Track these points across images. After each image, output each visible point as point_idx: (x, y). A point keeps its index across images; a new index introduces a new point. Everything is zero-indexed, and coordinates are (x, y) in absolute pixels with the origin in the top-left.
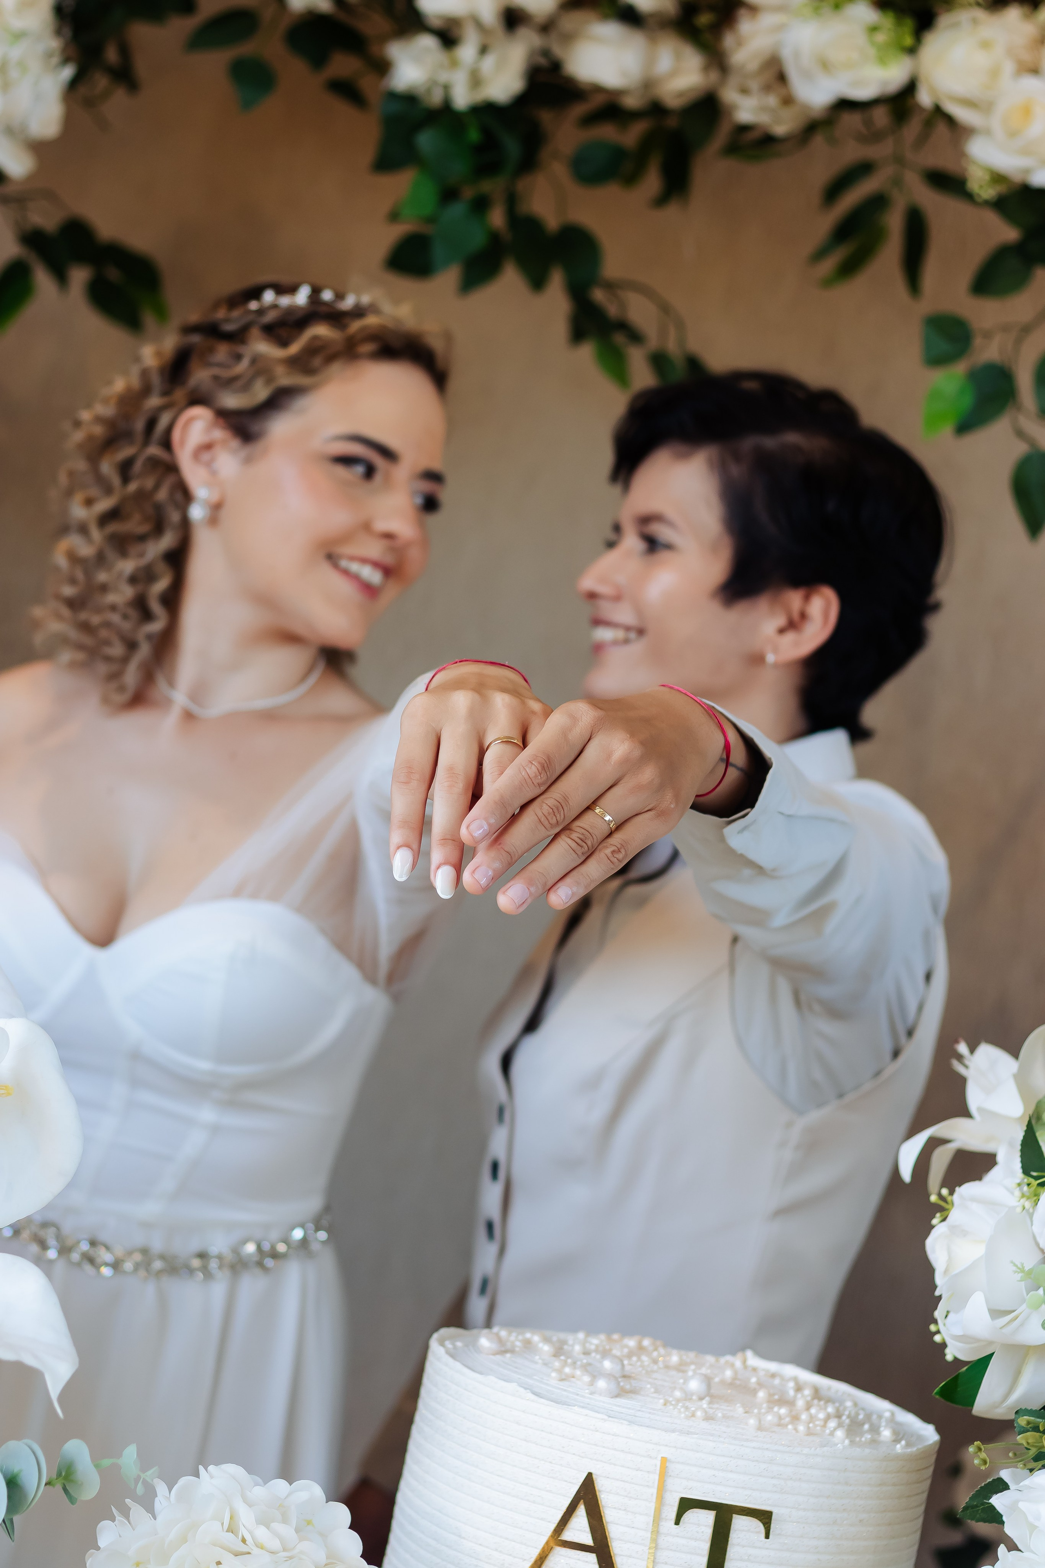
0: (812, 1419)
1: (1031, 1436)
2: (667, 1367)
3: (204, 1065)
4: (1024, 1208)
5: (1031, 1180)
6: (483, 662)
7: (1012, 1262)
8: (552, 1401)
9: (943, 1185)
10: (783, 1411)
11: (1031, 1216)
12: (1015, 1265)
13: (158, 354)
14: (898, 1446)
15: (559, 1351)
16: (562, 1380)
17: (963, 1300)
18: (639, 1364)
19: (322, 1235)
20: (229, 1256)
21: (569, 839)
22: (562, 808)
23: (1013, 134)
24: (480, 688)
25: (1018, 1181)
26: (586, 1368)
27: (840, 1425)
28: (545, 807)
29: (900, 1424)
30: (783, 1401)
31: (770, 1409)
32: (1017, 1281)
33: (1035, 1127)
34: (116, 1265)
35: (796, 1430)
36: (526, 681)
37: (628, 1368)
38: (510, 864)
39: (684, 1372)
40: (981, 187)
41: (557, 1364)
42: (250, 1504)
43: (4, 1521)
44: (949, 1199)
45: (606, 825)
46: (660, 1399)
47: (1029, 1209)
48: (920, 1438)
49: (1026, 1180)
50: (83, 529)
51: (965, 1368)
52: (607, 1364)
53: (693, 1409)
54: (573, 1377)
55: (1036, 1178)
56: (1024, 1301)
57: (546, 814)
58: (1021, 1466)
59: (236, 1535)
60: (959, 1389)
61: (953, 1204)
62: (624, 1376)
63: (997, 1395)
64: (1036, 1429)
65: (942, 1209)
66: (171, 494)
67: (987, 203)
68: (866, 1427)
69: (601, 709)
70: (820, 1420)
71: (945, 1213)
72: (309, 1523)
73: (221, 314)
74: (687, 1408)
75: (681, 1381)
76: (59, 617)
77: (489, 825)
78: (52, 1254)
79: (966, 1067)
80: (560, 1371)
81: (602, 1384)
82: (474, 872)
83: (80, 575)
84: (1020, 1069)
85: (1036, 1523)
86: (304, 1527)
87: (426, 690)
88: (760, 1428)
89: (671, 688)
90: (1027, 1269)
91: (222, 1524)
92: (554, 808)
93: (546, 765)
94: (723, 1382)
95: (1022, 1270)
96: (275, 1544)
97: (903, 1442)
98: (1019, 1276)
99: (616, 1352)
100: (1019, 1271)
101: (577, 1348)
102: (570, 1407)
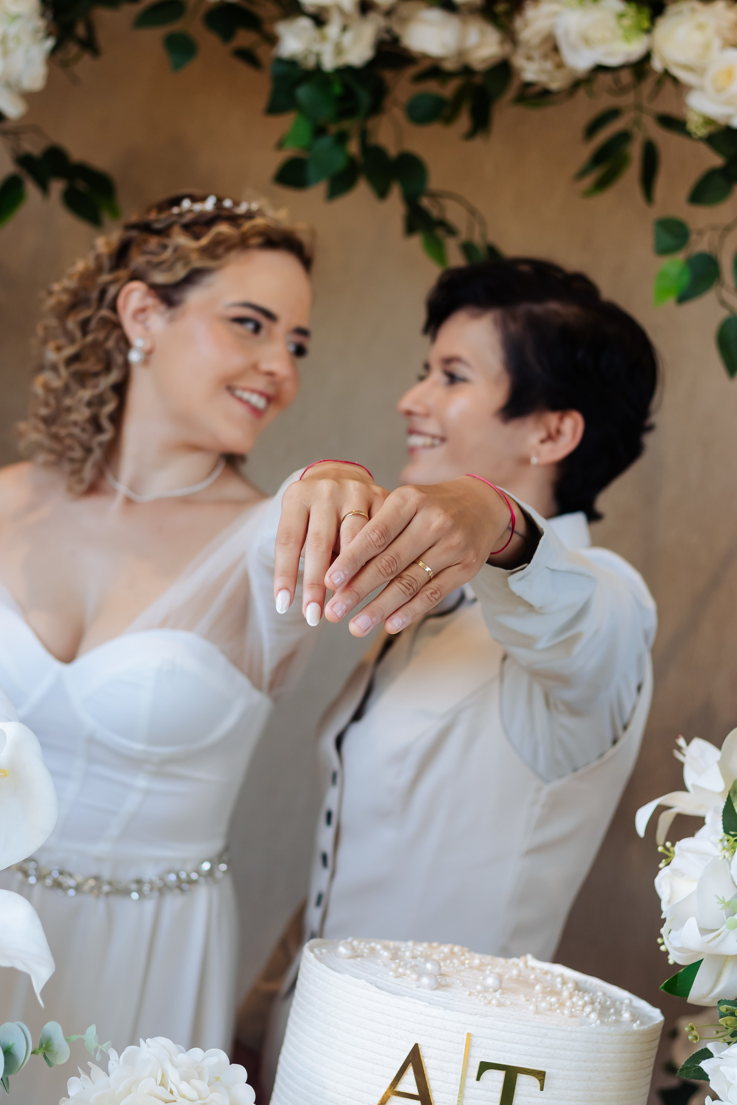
0: (573, 1005)
1: (729, 1019)
2: (471, 967)
3: (139, 747)
4: (725, 857)
5: (730, 837)
6: (340, 461)
7: (716, 896)
8: (390, 993)
9: (667, 840)
10: (553, 1000)
11: (730, 863)
12: (719, 898)
13: (108, 244)
14: (635, 1025)
15: (394, 957)
16: (397, 977)
17: (681, 922)
18: (451, 965)
19: (223, 867)
20: (158, 883)
21: (400, 584)
22: (396, 561)
23: (720, 90)
24: (338, 478)
25: (721, 838)
26: (414, 968)
27: (593, 1010)
28: (383, 561)
29: (635, 1008)
30: (554, 992)
31: (544, 998)
32: (720, 909)
33: (733, 799)
34: (78, 888)
35: (562, 1013)
36: (370, 475)
37: (443, 968)
38: (358, 601)
39: (483, 971)
40: (697, 127)
41: (393, 966)
42: (175, 1066)
43: (2, 1079)
44: (671, 849)
45: (426, 573)
46: (466, 991)
47: (728, 858)
48: (650, 1018)
49: (726, 837)
50: (54, 368)
51: (682, 970)
52: (429, 966)
53: (490, 998)
54: (405, 975)
55: (734, 836)
56: (724, 923)
57: (384, 566)
58: (722, 1040)
59: (166, 1088)
60: (678, 985)
61: (674, 853)
62: (441, 975)
63: (705, 989)
64: (732, 1014)
65: (666, 857)
66: (117, 343)
67: (701, 139)
68: (612, 1011)
69: (423, 492)
70: (579, 1006)
71: (669, 860)
72: (217, 1079)
73: (153, 216)
74: (485, 998)
75: (481, 978)
76: (36, 429)
77: (345, 575)
78: (32, 880)
79: (684, 755)
80: (395, 971)
81: (425, 980)
82: (332, 606)
83: (52, 401)
84: (722, 757)
85: (732, 1082)
86: (214, 1082)
87: (300, 479)
88: (537, 1012)
89: (474, 477)
90: (727, 900)
91: (156, 1080)
92: (389, 562)
93: (384, 533)
94: (511, 979)
95: (723, 901)
96: (194, 1095)
97: (638, 1022)
98: (721, 906)
99: (435, 957)
100: (721, 902)
101: (408, 954)
102: (402, 997)
